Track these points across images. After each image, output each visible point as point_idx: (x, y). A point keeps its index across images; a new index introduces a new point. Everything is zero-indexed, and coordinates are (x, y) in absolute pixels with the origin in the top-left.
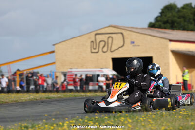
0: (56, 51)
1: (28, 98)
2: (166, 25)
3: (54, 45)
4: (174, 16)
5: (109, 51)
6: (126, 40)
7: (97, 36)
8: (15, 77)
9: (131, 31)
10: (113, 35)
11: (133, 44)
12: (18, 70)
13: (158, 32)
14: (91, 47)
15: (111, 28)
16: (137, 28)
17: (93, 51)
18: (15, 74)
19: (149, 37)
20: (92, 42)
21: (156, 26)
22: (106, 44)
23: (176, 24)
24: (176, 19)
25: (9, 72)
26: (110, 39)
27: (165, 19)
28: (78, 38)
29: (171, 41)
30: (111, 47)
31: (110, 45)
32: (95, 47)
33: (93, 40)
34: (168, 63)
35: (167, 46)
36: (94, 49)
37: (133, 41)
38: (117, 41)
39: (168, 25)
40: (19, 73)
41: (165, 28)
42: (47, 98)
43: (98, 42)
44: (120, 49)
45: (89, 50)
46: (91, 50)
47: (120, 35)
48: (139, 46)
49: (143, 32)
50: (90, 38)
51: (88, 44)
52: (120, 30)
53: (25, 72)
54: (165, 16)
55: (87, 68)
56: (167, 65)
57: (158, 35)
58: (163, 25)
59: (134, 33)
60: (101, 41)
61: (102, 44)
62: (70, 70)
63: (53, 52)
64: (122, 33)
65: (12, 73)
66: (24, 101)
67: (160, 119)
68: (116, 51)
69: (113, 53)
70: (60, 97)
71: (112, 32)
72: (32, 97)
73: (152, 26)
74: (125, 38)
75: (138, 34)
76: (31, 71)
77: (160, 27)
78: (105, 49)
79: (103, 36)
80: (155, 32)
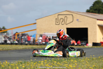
0: (37, 23)
1: (22, 48)
2: (95, 11)
3: (36, 20)
4: (100, 7)
5: (65, 24)
6: (74, 19)
7: (59, 16)
8: (15, 36)
9: (77, 14)
10: (67, 16)
11: (78, 21)
12: (17, 32)
13: (91, 15)
14: (56, 22)
15: (66, 12)
16: (80, 12)
17: (57, 24)
18: (15, 35)
19: (87, 17)
20: (56, 19)
21: (90, 11)
22: (63, 20)
23: (101, 11)
24: (101, 8)
25: (12, 33)
26: (66, 18)
27: (95, 8)
28: (49, 17)
29: (98, 20)
30: (66, 22)
31: (65, 21)
32: (57, 22)
33: (57, 18)
34: (96, 32)
35: (96, 22)
36: (57, 23)
37: (78, 19)
38: (70, 19)
39: (97, 11)
40: (17, 34)
41: (95, 13)
42: (32, 48)
43: (59, 19)
44: (71, 23)
45: (54, 23)
46: (56, 23)
47: (71, 16)
48: (81, 22)
49: (84, 15)
50: (55, 17)
51: (54, 20)
52: (71, 13)
53: (20, 34)
54: (96, 6)
55: (53, 33)
56: (95, 32)
57: (91, 16)
58: (94, 11)
59: (79, 15)
60: (61, 19)
61: (62, 20)
62: (44, 33)
63: (35, 23)
64: (72, 15)
65: (14, 34)
66: (20, 49)
67: (92, 61)
68: (69, 24)
69: (67, 25)
70: (39, 48)
71: (67, 14)
72: (24, 47)
73: (88, 11)
74: (74, 17)
75: (81, 16)
76: (23, 33)
77: (92, 12)
78: (63, 23)
79: (62, 16)
80: (90, 15)
